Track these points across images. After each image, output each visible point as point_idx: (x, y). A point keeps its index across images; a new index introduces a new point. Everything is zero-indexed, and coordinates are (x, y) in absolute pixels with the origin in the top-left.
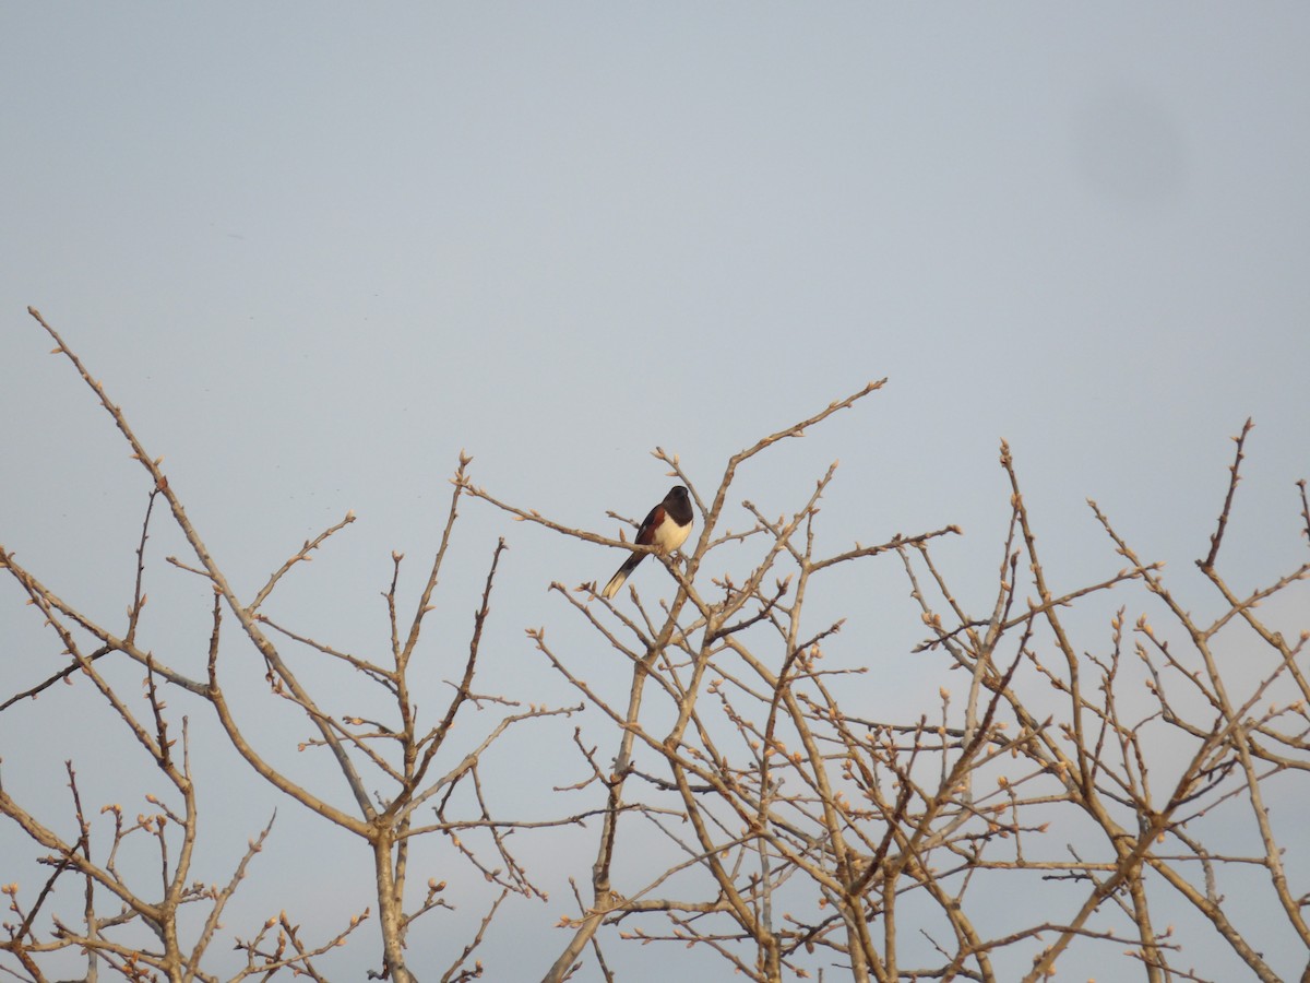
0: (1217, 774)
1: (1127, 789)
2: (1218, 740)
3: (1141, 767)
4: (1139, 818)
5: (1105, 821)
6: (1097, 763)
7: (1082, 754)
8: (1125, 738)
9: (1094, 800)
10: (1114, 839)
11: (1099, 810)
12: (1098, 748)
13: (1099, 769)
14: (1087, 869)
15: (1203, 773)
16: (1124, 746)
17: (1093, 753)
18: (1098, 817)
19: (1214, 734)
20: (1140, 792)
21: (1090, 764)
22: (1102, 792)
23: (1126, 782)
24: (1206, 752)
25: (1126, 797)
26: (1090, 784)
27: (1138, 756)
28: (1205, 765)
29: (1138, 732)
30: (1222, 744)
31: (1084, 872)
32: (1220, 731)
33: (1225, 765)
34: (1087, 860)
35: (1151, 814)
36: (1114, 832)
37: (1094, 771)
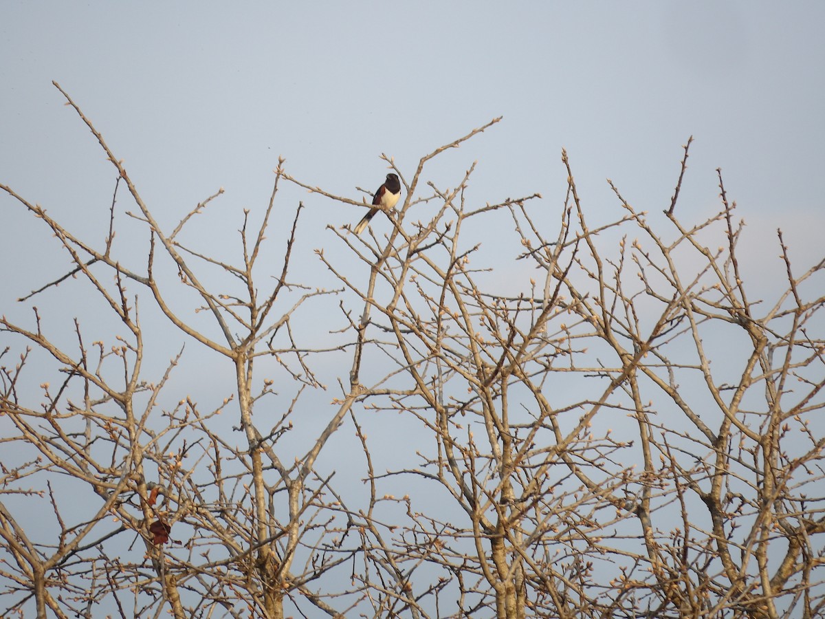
0: (675, 322)
1: (628, 330)
2: (676, 304)
3: (635, 318)
4: (634, 345)
5: (617, 346)
6: (612, 317)
7: (604, 312)
8: (627, 303)
9: (611, 336)
10: (621, 356)
11: (614, 340)
12: (613, 309)
13: (613, 319)
14: (607, 372)
15: (668, 321)
16: (626, 308)
17: (610, 312)
18: (613, 345)
19: (673, 301)
20: (635, 332)
21: (608, 317)
22: (614, 331)
23: (628, 327)
24: (669, 311)
25: (627, 334)
26: (609, 327)
27: (634, 312)
28: (669, 317)
29: (633, 300)
30: (678, 306)
31: (606, 373)
32: (676, 300)
33: (680, 317)
34: (607, 367)
35: (641, 343)
36: (621, 352)
37: (610, 321)
